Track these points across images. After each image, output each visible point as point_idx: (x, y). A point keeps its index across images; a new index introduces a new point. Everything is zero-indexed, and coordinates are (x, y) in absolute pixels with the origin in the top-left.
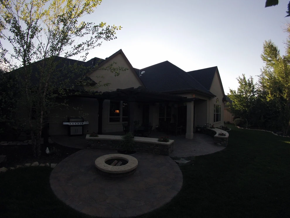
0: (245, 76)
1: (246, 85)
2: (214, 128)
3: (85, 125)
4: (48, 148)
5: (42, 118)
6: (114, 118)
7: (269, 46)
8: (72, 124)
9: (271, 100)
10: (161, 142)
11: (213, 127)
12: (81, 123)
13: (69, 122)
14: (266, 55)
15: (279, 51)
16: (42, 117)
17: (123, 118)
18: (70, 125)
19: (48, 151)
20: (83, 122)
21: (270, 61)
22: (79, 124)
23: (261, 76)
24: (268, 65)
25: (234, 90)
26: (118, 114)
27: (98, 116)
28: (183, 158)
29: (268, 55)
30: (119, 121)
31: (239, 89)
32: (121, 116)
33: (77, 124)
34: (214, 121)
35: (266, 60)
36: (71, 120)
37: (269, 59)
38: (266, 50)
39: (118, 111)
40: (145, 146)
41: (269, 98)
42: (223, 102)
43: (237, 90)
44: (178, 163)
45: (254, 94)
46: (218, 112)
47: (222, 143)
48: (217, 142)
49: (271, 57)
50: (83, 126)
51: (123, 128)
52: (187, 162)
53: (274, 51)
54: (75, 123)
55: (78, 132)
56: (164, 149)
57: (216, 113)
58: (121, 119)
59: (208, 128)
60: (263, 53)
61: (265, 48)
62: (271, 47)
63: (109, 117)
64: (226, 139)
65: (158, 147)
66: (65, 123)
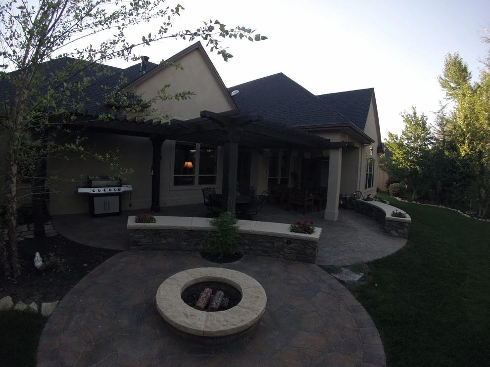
0: (417, 111)
1: (417, 124)
2: (371, 200)
3: (124, 192)
4: (38, 254)
6: (182, 178)
7: (455, 63)
8: (96, 191)
9: (468, 154)
10: (297, 234)
11: (369, 199)
12: (117, 188)
13: (90, 187)
14: (447, 79)
15: (470, 74)
17: (199, 176)
18: (93, 193)
19: (38, 261)
20: (121, 186)
21: (454, 89)
22: (113, 191)
23: (438, 113)
24: (451, 95)
25: (395, 134)
26: (191, 170)
27: (152, 174)
28: (345, 267)
29: (451, 78)
30: (191, 182)
31: (404, 133)
32: (197, 175)
33: (107, 190)
34: (366, 188)
35: (446, 87)
36: (94, 183)
37: (453, 85)
38: (449, 69)
39: (189, 164)
40: (261, 242)
41: (464, 150)
42: (378, 153)
43: (400, 135)
44: (342, 282)
45: (426, 143)
46: (371, 171)
47: (400, 231)
48: (390, 228)
49: (456, 82)
50: (120, 195)
51: (204, 198)
52: (357, 277)
53: (463, 72)
54: (103, 189)
55: (109, 208)
56: (306, 248)
57: (368, 173)
58: (197, 180)
59: (361, 200)
60: (443, 74)
61: (447, 65)
62: (457, 65)
63: (173, 175)
64: (407, 224)
65: (292, 246)
66: (81, 190)
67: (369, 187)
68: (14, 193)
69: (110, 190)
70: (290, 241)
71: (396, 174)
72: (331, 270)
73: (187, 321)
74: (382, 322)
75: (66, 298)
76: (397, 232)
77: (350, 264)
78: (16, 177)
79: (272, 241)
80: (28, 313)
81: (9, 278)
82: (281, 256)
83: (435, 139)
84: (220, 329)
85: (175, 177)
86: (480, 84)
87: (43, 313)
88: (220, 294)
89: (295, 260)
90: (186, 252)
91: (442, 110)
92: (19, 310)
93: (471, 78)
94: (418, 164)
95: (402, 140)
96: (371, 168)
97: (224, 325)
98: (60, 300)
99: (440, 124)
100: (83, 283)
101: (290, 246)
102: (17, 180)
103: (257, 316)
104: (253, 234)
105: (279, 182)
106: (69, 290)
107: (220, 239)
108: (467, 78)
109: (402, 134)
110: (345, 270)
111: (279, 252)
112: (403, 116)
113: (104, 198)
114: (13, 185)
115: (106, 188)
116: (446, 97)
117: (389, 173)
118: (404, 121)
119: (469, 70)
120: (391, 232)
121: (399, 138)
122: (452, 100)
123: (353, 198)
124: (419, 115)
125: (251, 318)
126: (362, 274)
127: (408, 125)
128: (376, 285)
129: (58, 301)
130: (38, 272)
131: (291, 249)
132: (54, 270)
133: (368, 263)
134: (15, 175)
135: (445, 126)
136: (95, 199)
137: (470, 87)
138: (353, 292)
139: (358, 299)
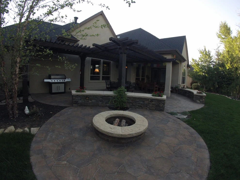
0: (206, 48)
1: (206, 54)
2: (185, 88)
3: (67, 82)
4: (27, 107)
5: (18, 67)
7: (224, 26)
8: (53, 81)
10: (156, 97)
12: (63, 80)
13: (51, 79)
14: (220, 34)
15: (232, 31)
16: (18, 65)
18: (51, 82)
19: (27, 111)
20: (65, 79)
21: (224, 38)
22: (61, 81)
23: (216, 49)
24: (222, 41)
25: (195, 59)
29: (222, 33)
30: (99, 79)
32: (101, 75)
33: (59, 81)
35: (220, 38)
36: (52, 77)
37: (223, 37)
38: (222, 28)
39: (97, 70)
40: (138, 101)
41: (228, 66)
42: (187, 67)
43: (197, 59)
44: (179, 118)
45: (210, 64)
46: (184, 76)
47: (201, 100)
48: (196, 99)
49: (224, 35)
50: (65, 83)
51: (106, 85)
52: (185, 117)
53: (228, 30)
54: (57, 80)
55: (59, 89)
56: (160, 104)
57: (183, 76)
58: (101, 78)
59: (180, 88)
60: (219, 31)
61: (220, 27)
62: (225, 27)
63: (90, 75)
64: (204, 97)
65: (153, 103)
66: (46, 80)
67: (183, 83)
68: (17, 72)
69: (60, 81)
70: (152, 100)
71: (196, 78)
72: (172, 114)
73: (113, 130)
74: (201, 133)
75: (43, 126)
76: (199, 101)
77: (181, 112)
78: (19, 64)
79: (144, 101)
80: (24, 133)
81: (12, 118)
82: (148, 108)
83: (215, 62)
84: (130, 133)
85: (91, 76)
86: (236, 36)
87: (32, 132)
88: (124, 121)
89: (155, 110)
90: (101, 107)
91: (218, 48)
92: (18, 132)
93: (232, 33)
94: (207, 73)
95: (199, 62)
96: (184, 74)
97: (131, 131)
98: (40, 127)
99: (217, 55)
100: (51, 120)
101: (152, 103)
102: (19, 65)
103: (146, 128)
104: (134, 97)
105: (141, 80)
106: (44, 123)
107: (119, 99)
108: (230, 33)
109: (199, 59)
110: (179, 114)
111: (146, 106)
112: (199, 51)
113: (57, 85)
114: (17, 68)
115: (58, 80)
116: (220, 42)
117: (192, 78)
118: (200, 53)
119: (231, 30)
120: (197, 101)
121: (197, 61)
122: (223, 44)
123: (177, 87)
124: (207, 50)
125: (143, 128)
126: (187, 116)
127: (202, 55)
128: (195, 119)
129: (39, 128)
130: (27, 116)
131: (153, 104)
132: (35, 115)
133: (189, 112)
134: (19, 63)
135: (219, 56)
136: (53, 85)
137: (231, 38)
138: (185, 122)
139: (188, 124)
